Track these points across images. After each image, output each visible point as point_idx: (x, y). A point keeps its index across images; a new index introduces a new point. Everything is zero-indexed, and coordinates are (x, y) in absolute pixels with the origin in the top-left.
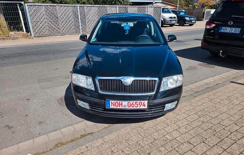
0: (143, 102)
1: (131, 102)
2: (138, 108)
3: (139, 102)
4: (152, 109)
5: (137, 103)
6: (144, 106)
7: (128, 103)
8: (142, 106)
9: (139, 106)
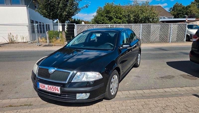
0: (57, 87)
1: (50, 86)
2: (54, 91)
3: (54, 87)
4: (66, 95)
5: (53, 88)
6: (58, 91)
7: (48, 86)
8: (56, 90)
9: (55, 90)
